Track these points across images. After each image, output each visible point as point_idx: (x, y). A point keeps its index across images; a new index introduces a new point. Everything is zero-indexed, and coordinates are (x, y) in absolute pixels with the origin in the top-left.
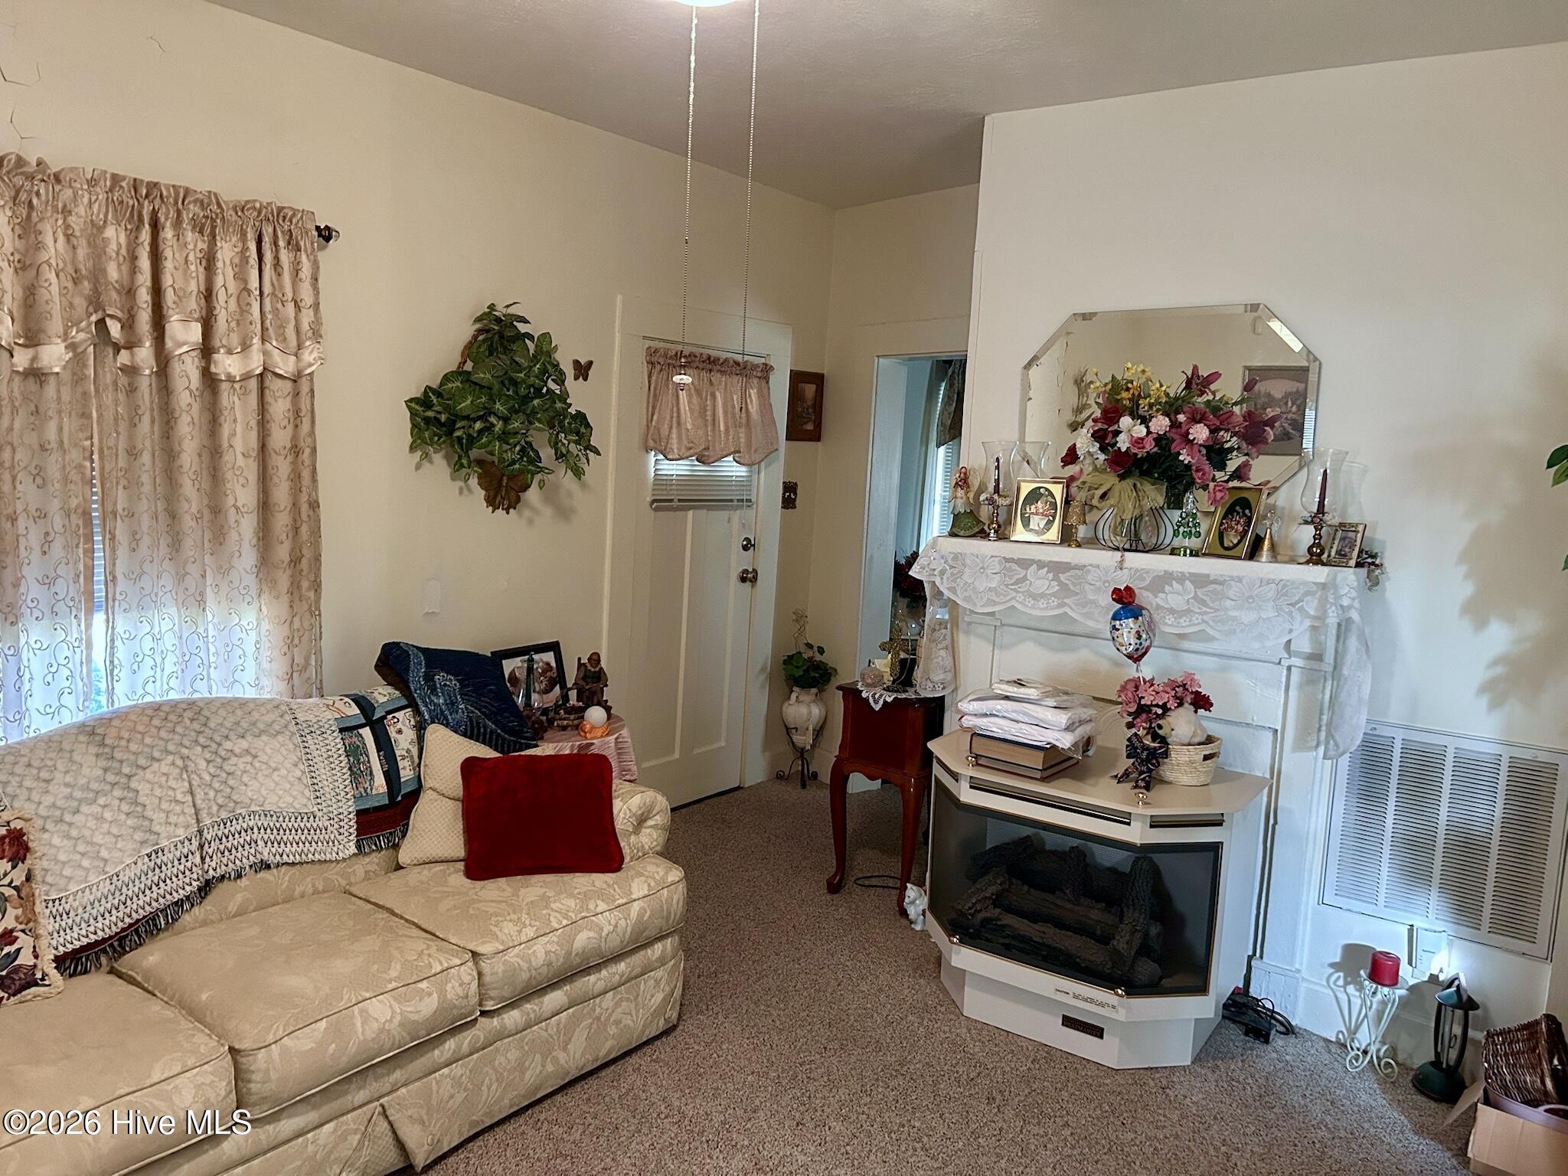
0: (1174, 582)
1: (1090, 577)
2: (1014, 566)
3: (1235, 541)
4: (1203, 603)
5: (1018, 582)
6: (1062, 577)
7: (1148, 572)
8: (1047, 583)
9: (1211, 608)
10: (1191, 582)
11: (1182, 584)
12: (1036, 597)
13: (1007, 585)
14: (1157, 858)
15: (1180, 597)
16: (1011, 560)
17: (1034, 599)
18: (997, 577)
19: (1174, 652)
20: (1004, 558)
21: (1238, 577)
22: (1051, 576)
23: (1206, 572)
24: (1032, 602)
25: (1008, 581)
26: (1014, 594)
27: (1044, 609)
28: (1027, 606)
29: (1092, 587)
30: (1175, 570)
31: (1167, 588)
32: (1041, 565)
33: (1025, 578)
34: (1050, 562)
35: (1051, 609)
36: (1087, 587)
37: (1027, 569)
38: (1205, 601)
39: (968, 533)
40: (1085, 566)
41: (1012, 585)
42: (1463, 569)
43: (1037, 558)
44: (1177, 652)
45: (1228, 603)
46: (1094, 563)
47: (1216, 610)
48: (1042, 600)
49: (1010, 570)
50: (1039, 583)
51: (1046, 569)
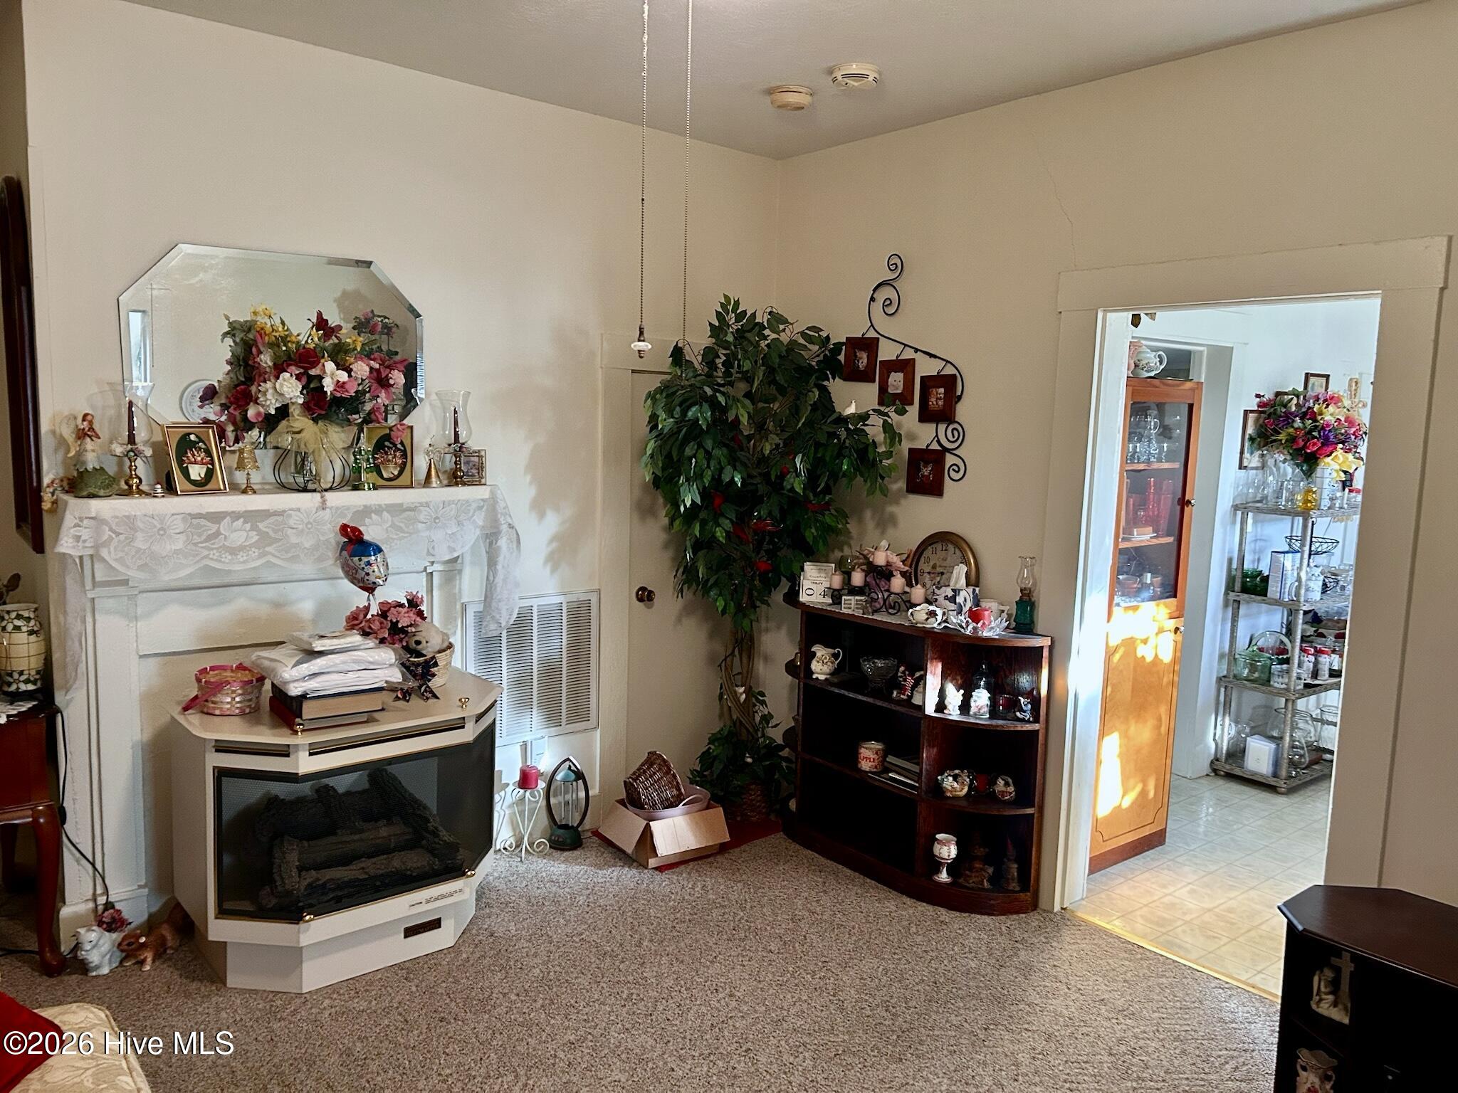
0: (373, 515)
1: (291, 522)
2: (203, 522)
3: (396, 473)
4: (400, 529)
5: (209, 538)
6: (261, 526)
7: (348, 509)
8: (245, 534)
9: (407, 533)
10: (388, 512)
11: (381, 516)
12: (233, 551)
13: (195, 544)
14: (392, 769)
15: (379, 527)
16: (200, 516)
17: (231, 554)
18: (183, 537)
19: (330, 581)
20: (190, 514)
21: (426, 503)
22: (248, 526)
23: (399, 501)
24: (230, 557)
25: (196, 539)
26: (206, 553)
27: (244, 562)
28: (224, 562)
29: (294, 531)
30: (373, 503)
31: (367, 520)
32: (235, 516)
33: (218, 533)
34: (246, 512)
35: (253, 560)
36: (290, 531)
37: (219, 523)
38: (401, 527)
39: (108, 492)
40: (284, 511)
41: (201, 543)
42: (528, 478)
43: (230, 509)
44: (335, 581)
45: (420, 526)
46: (294, 506)
47: (411, 534)
48: (241, 553)
49: (199, 526)
50: (234, 536)
51: (242, 520)
